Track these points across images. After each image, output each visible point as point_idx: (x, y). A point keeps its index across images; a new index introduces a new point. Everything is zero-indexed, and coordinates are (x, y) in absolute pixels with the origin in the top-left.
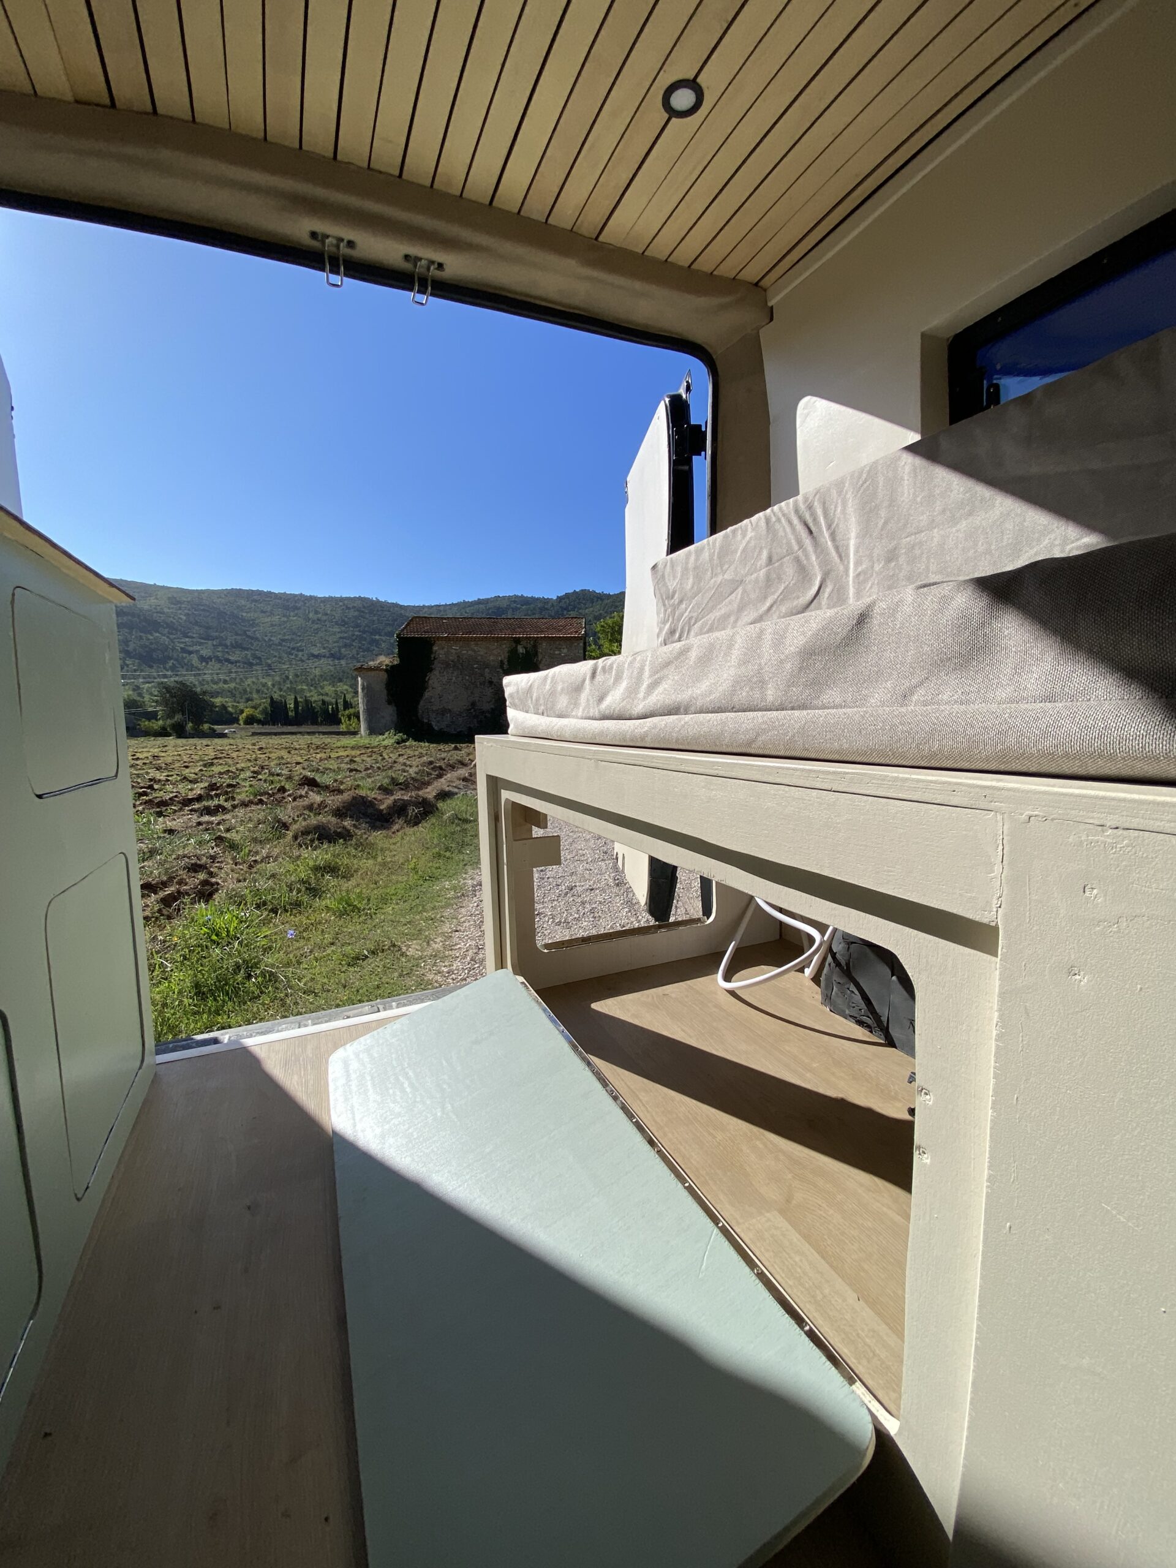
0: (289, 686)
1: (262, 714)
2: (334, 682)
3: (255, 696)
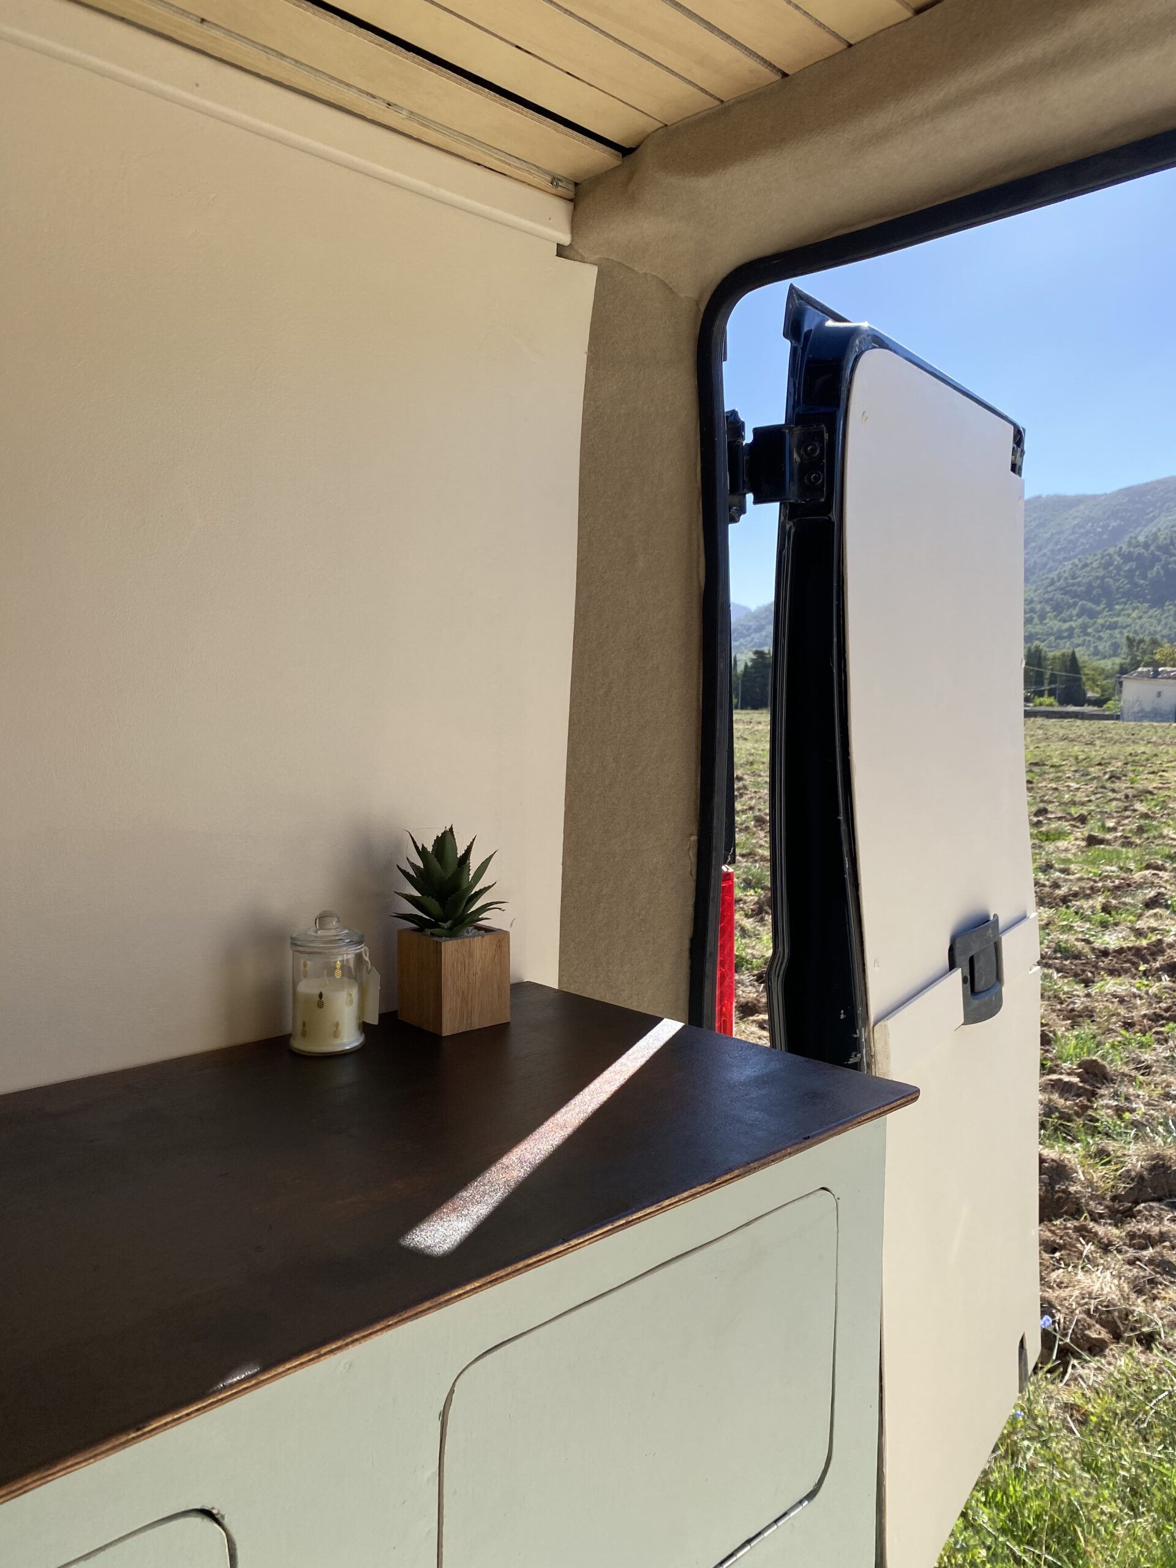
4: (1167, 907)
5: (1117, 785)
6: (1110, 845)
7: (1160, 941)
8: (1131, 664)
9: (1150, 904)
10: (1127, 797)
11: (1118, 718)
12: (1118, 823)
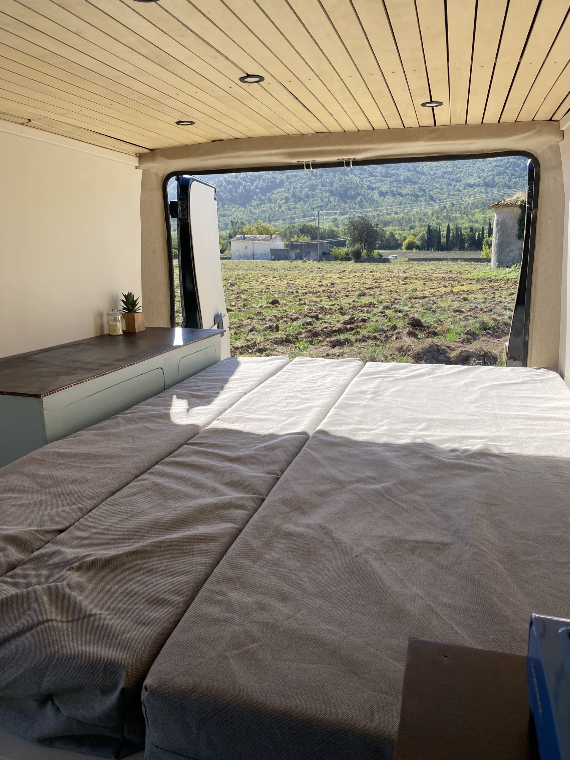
0: (445, 214)
1: (420, 241)
2: (483, 209)
3: (417, 224)
4: (256, 331)
5: (233, 288)
6: (233, 311)
7: (255, 342)
8: (234, 233)
9: (251, 331)
10: (238, 293)
11: (230, 258)
12: (236, 303)
